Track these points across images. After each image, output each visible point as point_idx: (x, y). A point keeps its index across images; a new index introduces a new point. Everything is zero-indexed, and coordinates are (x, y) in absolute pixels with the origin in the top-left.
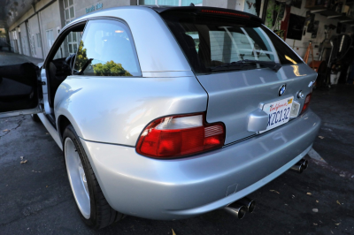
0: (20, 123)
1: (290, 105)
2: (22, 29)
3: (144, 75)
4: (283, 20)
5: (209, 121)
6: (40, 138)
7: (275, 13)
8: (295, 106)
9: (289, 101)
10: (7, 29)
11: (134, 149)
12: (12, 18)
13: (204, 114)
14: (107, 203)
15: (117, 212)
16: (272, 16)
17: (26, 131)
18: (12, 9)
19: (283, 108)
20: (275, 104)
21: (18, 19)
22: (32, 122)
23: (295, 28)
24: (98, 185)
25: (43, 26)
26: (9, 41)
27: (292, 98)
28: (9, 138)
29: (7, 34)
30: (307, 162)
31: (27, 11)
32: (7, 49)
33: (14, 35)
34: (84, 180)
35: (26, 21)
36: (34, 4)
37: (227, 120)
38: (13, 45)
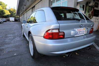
0: (20, 37)
1: (84, 30)
2: (23, 16)
3: (46, 21)
4: (92, 11)
5: (60, 31)
6: (24, 40)
7: (89, 9)
8: (86, 30)
9: (84, 29)
10: (19, 16)
11: (43, 37)
12: (21, 13)
13: (59, 29)
14: (37, 51)
15: (39, 53)
16: (88, 10)
17: (21, 38)
18: (21, 11)
19: (82, 31)
20: (79, 29)
21: (22, 14)
22: (23, 37)
23: (96, 13)
24: (35, 46)
25: (28, 15)
26: (19, 19)
27: (85, 28)
28: (17, 40)
29: (19, 17)
30: (91, 47)
31: (24, 11)
32: (19, 21)
33: (21, 18)
34: (33, 47)
35: (24, 14)
36: (26, 10)
37: (65, 31)
38: (20, 20)
